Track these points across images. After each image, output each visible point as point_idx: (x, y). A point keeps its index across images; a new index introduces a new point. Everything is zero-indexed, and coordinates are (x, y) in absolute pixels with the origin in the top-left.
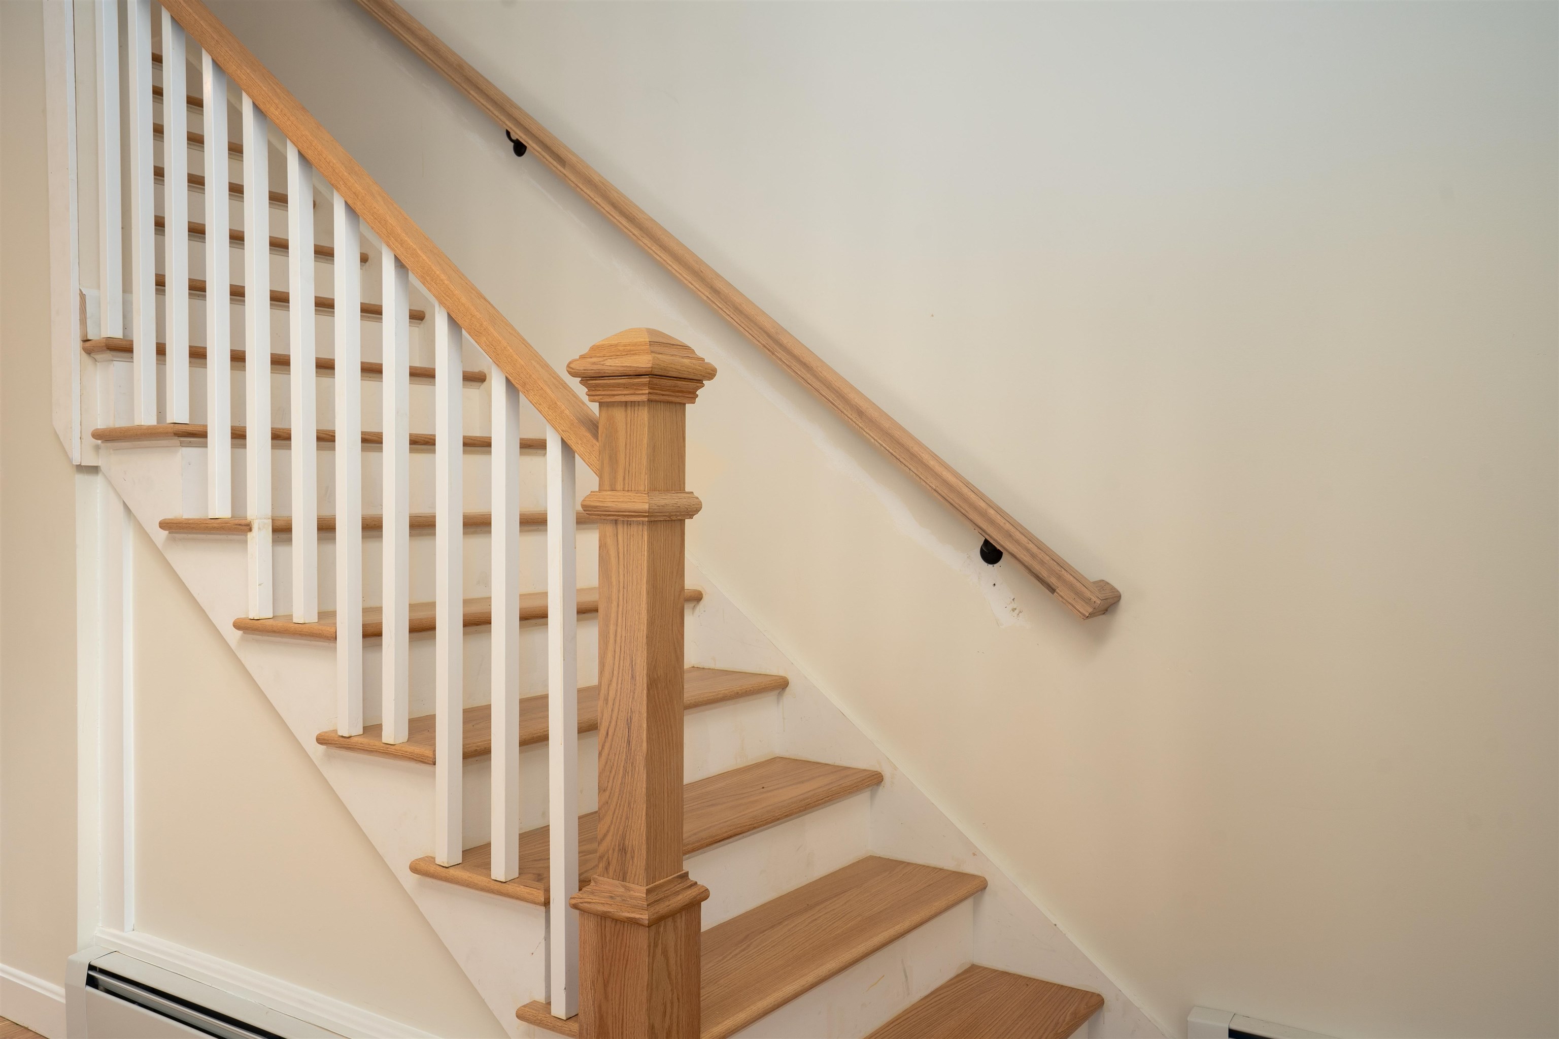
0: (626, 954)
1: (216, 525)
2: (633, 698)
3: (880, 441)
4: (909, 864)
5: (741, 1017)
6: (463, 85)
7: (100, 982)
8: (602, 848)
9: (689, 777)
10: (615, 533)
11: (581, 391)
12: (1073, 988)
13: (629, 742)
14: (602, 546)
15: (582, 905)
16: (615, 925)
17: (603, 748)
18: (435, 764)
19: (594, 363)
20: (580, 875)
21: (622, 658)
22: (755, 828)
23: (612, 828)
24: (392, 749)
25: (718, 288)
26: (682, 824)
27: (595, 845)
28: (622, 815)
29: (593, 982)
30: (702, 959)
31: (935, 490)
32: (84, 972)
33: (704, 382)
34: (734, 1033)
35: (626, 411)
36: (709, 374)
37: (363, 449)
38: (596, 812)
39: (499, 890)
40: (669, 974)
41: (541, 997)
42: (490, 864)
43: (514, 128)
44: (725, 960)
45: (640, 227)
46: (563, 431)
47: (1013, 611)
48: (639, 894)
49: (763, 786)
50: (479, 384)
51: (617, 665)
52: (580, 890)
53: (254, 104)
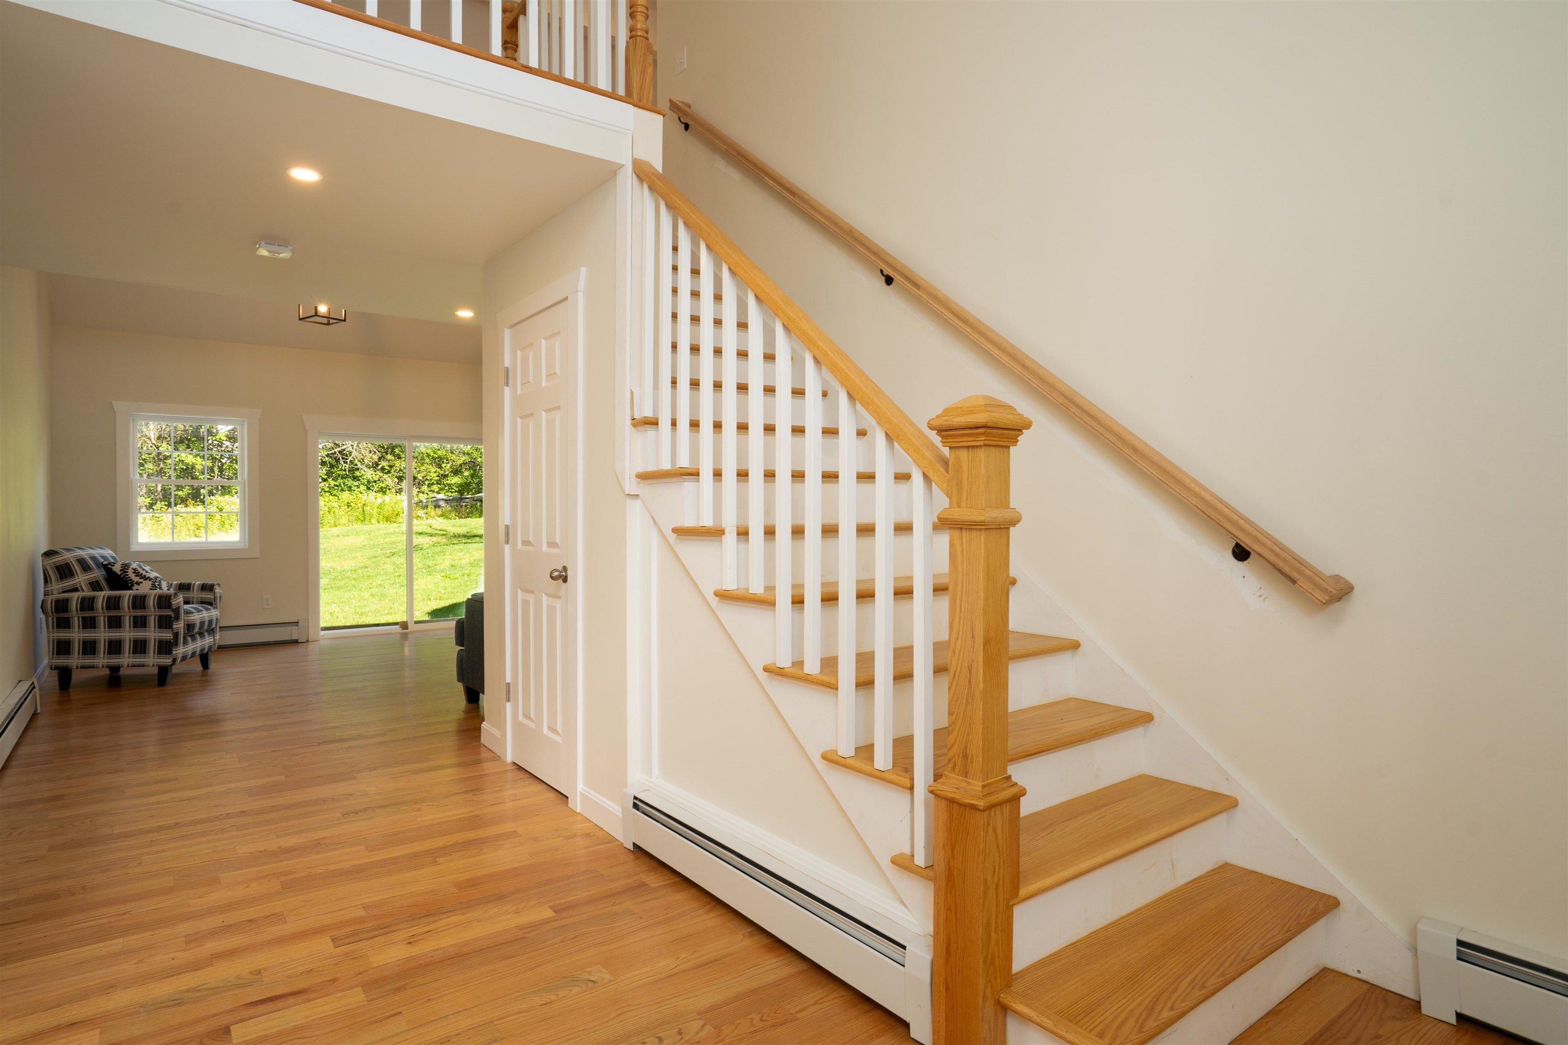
0: (968, 828)
1: (704, 531)
2: (973, 651)
3: (1151, 471)
4: (1174, 782)
5: (1049, 881)
6: (852, 243)
7: (640, 808)
8: (951, 754)
9: (1012, 707)
10: (961, 536)
11: (936, 439)
12: (1312, 890)
13: (970, 682)
14: (952, 545)
15: (936, 791)
16: (960, 807)
17: (952, 685)
18: (837, 689)
19: (946, 421)
20: (934, 770)
21: (965, 624)
22: (1057, 748)
23: (958, 740)
24: (810, 678)
25: (1027, 365)
26: (1007, 741)
27: (945, 751)
28: (965, 732)
29: (944, 845)
30: (1021, 836)
31: (1195, 506)
32: (632, 800)
33: (1023, 431)
34: (1043, 892)
35: (968, 452)
36: (1027, 425)
37: (793, 481)
38: (946, 728)
39: (879, 777)
40: (998, 846)
41: (907, 851)
42: (873, 758)
43: (886, 268)
44: (1035, 840)
45: (972, 327)
46: (924, 467)
47: (1260, 597)
48: (976, 788)
49: (1062, 718)
50: (862, 437)
51: (961, 628)
52: (935, 781)
53: (729, 268)
